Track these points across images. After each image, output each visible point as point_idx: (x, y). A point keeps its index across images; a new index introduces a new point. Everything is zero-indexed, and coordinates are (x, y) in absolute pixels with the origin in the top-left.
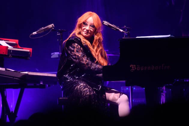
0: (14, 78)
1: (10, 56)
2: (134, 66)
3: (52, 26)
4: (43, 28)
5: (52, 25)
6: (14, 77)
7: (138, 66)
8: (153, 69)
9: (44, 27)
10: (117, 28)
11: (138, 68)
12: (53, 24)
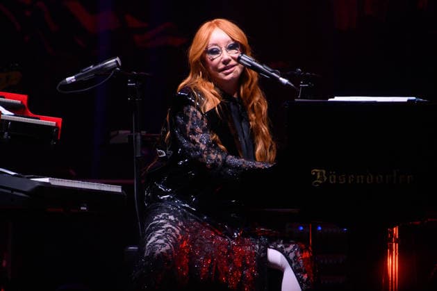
0: (15, 193)
1: (5, 137)
2: (321, 174)
3: (115, 63)
4: (91, 67)
5: (117, 61)
6: (13, 190)
7: (332, 174)
8: (370, 181)
9: (95, 65)
10: (274, 74)
11: (332, 179)
12: (118, 59)
